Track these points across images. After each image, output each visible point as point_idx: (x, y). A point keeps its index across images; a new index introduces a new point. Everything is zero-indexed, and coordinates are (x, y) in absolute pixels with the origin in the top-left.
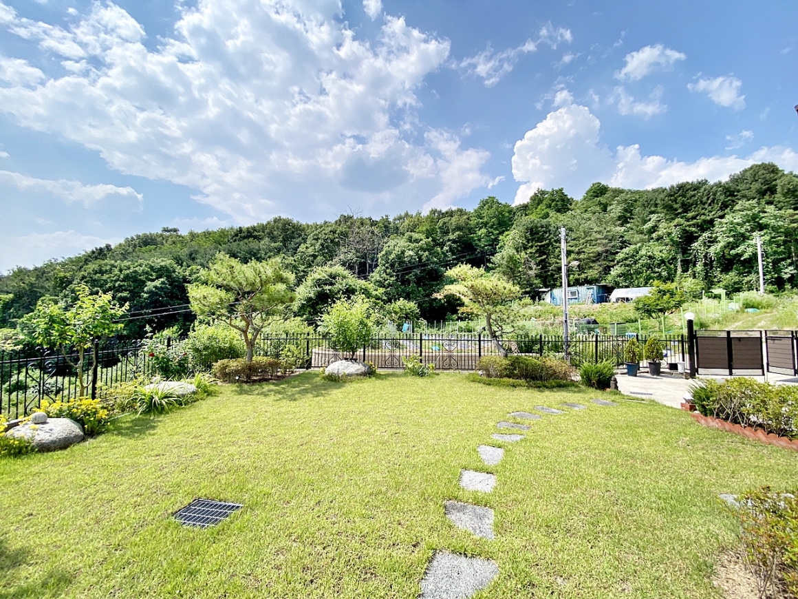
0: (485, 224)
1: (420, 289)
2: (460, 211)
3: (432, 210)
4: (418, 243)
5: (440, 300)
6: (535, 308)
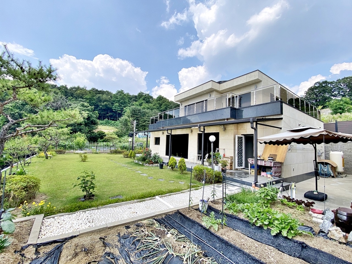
0: (118, 102)
1: (86, 128)
2: (108, 92)
3: (93, 88)
4: (87, 108)
5: (96, 133)
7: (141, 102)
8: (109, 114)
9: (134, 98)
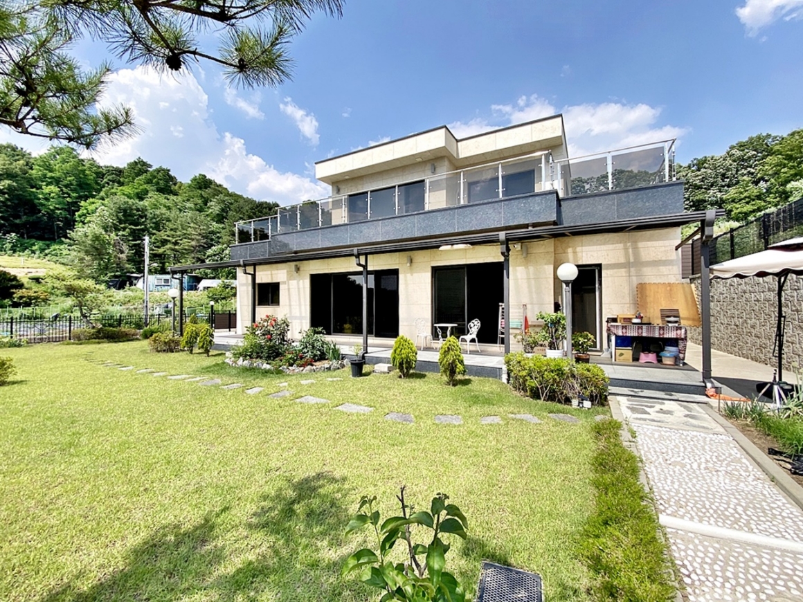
0: (57, 181)
6: (125, 293)
7: (141, 187)
8: (24, 218)
9: (113, 174)
